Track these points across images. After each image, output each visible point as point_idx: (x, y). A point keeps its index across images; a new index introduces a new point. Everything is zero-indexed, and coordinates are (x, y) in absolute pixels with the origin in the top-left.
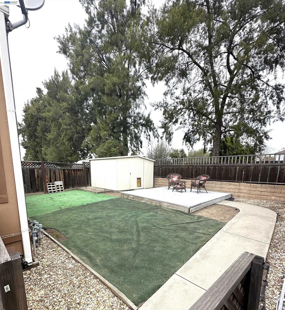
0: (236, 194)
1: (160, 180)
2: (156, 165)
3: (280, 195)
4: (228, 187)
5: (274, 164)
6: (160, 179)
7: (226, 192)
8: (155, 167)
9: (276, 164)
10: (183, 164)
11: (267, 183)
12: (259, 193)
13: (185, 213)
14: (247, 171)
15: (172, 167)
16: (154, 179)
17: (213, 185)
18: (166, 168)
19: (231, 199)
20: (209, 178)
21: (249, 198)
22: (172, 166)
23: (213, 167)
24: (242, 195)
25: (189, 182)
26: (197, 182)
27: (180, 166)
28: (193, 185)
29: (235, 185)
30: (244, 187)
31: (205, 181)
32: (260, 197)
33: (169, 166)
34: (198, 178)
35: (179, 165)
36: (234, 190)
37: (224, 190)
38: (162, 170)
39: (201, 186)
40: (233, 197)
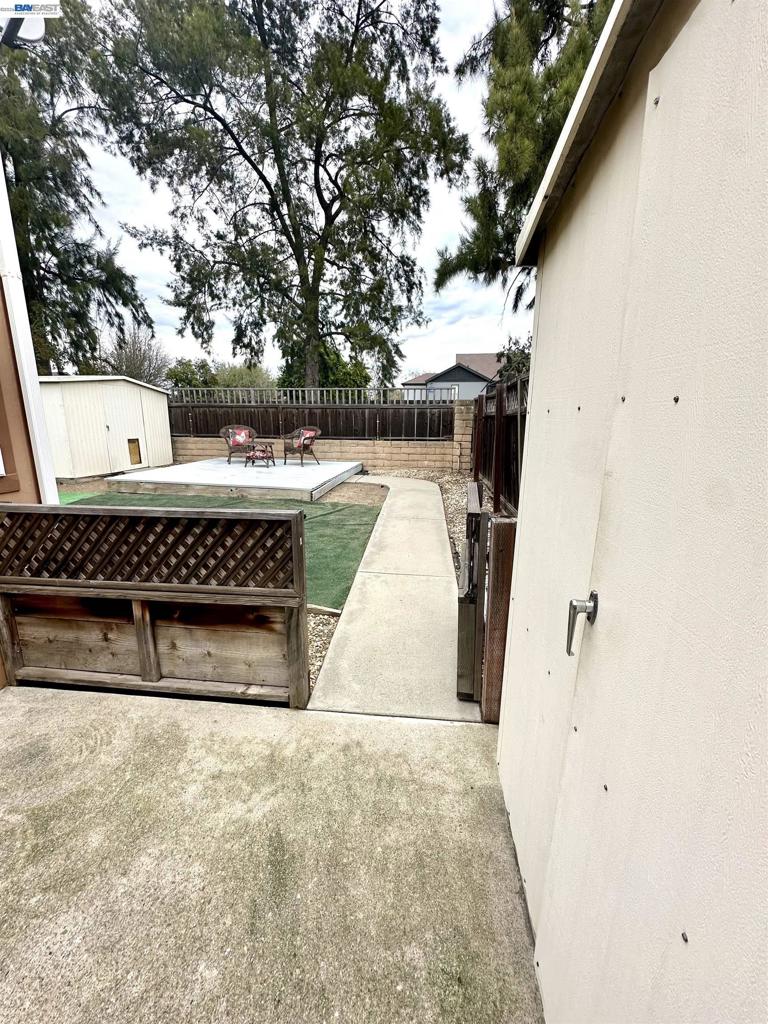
0: (370, 462)
1: (193, 443)
2: (174, 404)
3: (434, 457)
4: (353, 449)
5: (421, 405)
6: (192, 439)
7: (351, 460)
8: (172, 410)
9: (424, 406)
10: (253, 403)
11: (415, 438)
12: (405, 457)
13: (305, 502)
14: (383, 419)
15: (223, 410)
16: (173, 442)
17: (326, 448)
18: (205, 412)
19: (363, 472)
20: (320, 432)
21: (392, 467)
22: (222, 407)
23: (320, 410)
24: (380, 462)
25: (278, 445)
26: (296, 443)
27: (244, 407)
28: (289, 450)
29: (366, 446)
30: (382, 448)
31: (312, 439)
32: (407, 464)
33: (215, 407)
34: (296, 432)
35: (241, 403)
36: (365, 456)
37: (348, 456)
38: (195, 417)
39: (306, 449)
40: (365, 469)
